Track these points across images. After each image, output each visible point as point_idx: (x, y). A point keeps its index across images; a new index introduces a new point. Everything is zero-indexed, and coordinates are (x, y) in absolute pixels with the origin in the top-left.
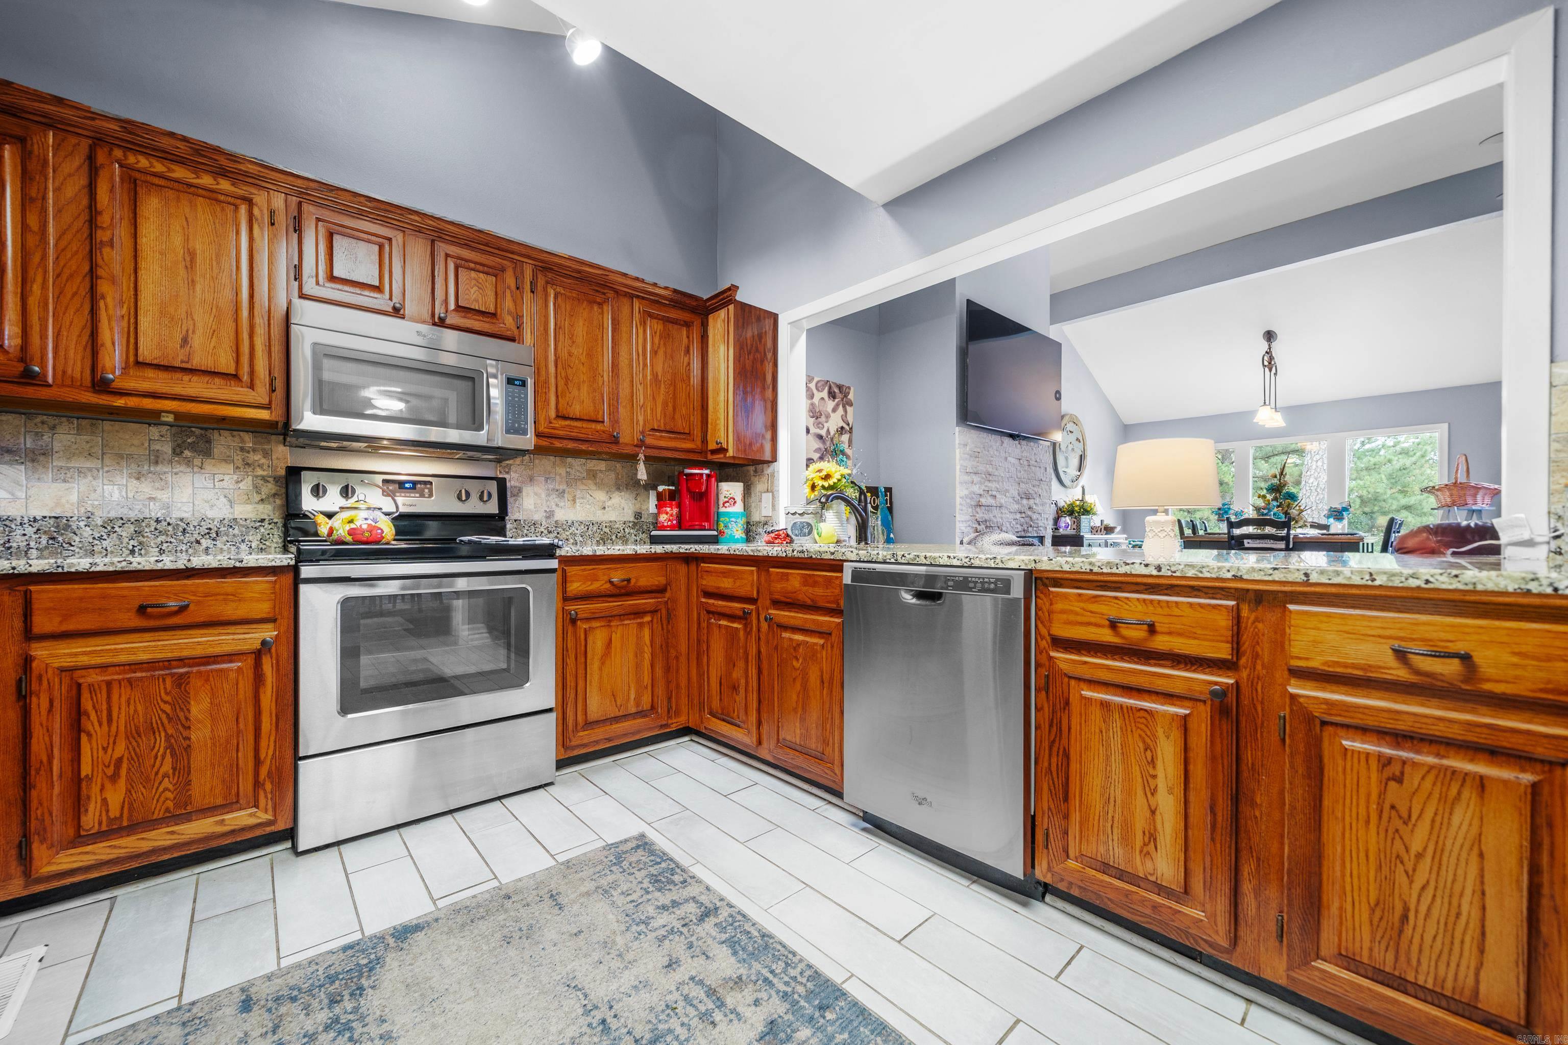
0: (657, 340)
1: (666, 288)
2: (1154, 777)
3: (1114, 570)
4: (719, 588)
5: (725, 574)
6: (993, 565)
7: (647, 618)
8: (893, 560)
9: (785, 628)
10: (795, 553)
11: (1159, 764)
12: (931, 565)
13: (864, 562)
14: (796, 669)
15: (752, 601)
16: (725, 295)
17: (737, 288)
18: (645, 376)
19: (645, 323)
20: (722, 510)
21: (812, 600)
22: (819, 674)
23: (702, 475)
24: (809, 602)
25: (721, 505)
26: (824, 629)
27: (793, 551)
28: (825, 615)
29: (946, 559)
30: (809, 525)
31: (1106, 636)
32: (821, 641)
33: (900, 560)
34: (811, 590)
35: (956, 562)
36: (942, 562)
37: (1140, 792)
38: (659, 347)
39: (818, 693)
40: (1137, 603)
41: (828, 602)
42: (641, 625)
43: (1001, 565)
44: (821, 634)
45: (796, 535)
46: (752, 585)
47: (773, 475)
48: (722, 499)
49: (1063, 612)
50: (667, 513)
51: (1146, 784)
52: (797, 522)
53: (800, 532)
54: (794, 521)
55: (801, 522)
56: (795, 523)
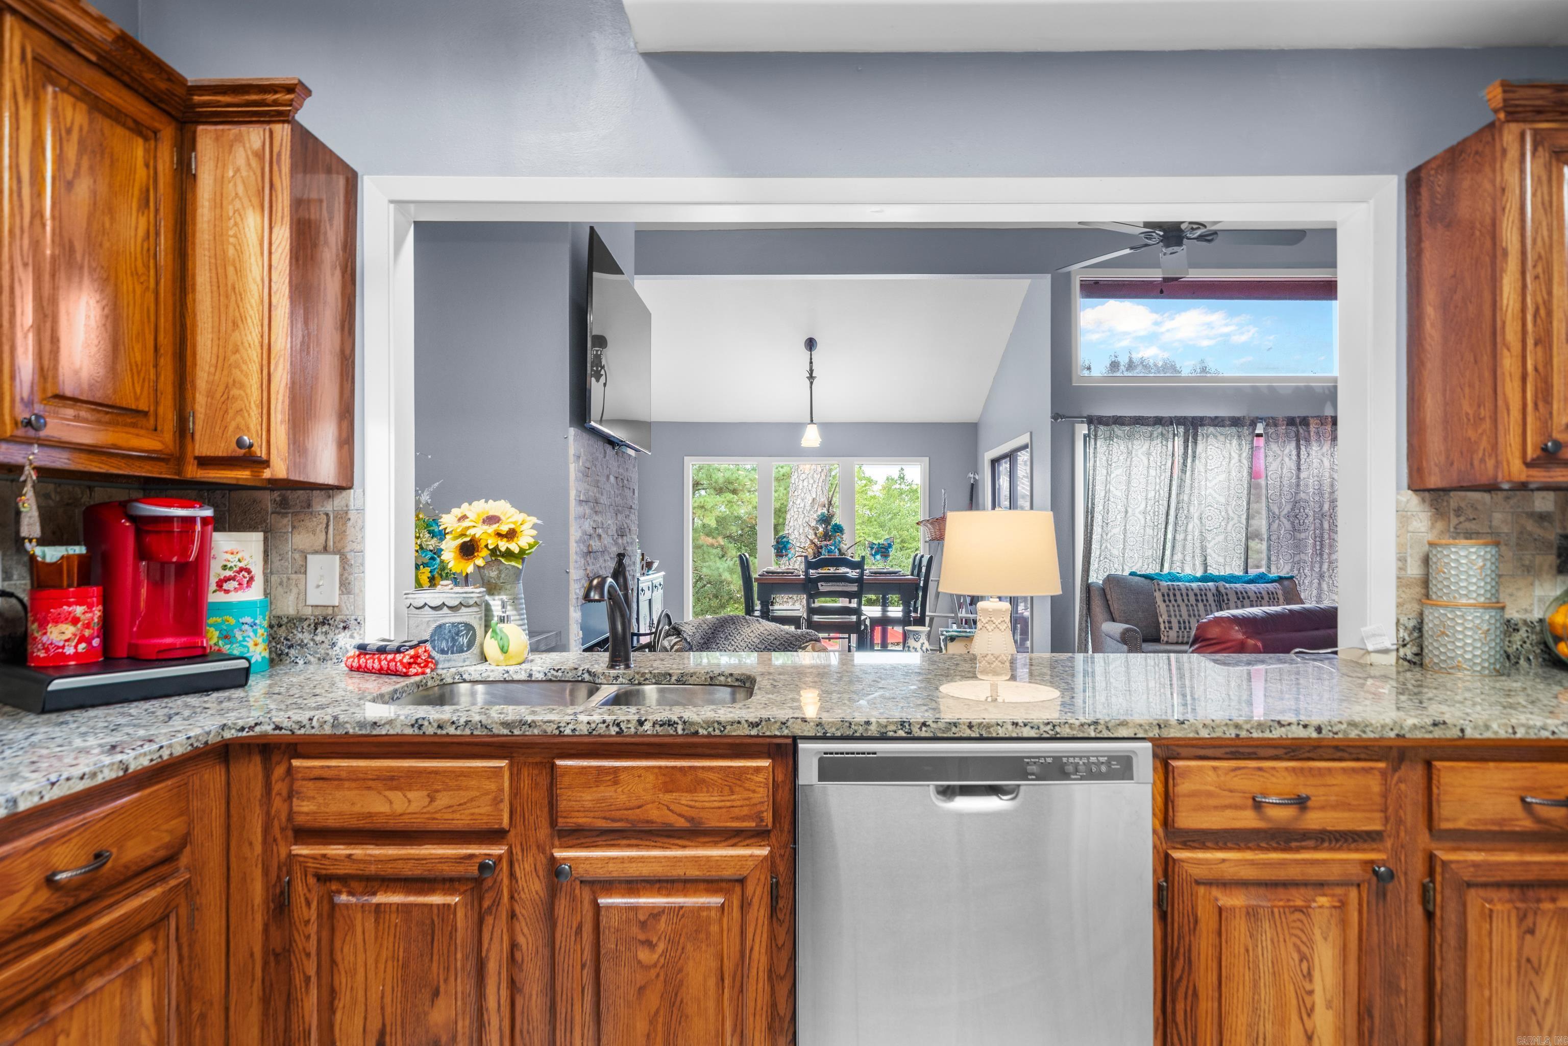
0: (71, 151)
1: (101, 21)
2: (1311, 993)
3: (1267, 735)
4: (370, 815)
5: (392, 781)
6: (1093, 734)
7: (144, 949)
8: (901, 733)
9: (609, 885)
10: (647, 726)
11: (1317, 975)
12: (981, 739)
13: (834, 738)
14: (646, 968)
15: (494, 835)
16: (270, 97)
17: (308, 93)
18: (36, 245)
19: (37, 100)
20: (214, 597)
21: (690, 819)
22: (714, 964)
23: (191, 520)
24: (681, 823)
25: (213, 586)
26: (728, 873)
27: (641, 723)
28: (715, 844)
29: (1010, 727)
30: (469, 627)
31: (1247, 820)
32: (717, 900)
33: (916, 732)
34: (685, 799)
35: (1027, 732)
36: (1001, 733)
37: (1295, 1017)
38: (77, 173)
39: (711, 1004)
40: (1286, 774)
41: (737, 819)
42: (131, 977)
43: (1106, 734)
44: (711, 884)
45: (443, 652)
46: (497, 801)
47: (343, 517)
48: (215, 572)
49: (1193, 794)
50: (75, 621)
51: (1301, 1002)
52: (444, 624)
53: (450, 644)
54: (435, 621)
55: (453, 624)
56: (440, 626)
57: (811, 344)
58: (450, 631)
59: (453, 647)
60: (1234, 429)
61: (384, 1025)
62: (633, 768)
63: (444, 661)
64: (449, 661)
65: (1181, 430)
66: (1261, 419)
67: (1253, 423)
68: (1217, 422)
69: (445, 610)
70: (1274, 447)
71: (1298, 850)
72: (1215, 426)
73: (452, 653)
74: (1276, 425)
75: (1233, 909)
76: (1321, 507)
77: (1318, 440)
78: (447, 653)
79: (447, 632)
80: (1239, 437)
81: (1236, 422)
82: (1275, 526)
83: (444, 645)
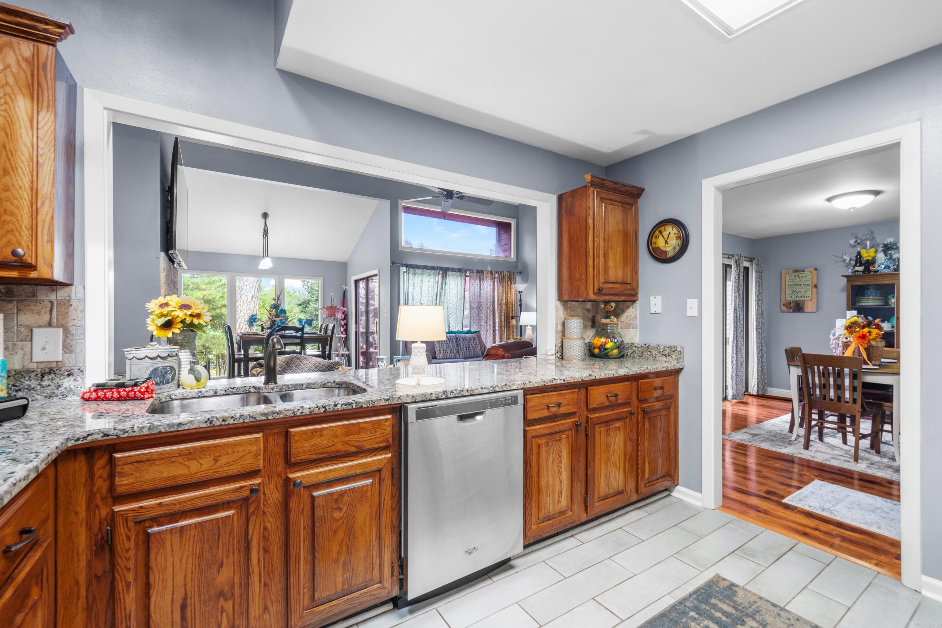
2: (561, 467)
3: (552, 384)
5: (189, 455)
6: (505, 389)
8: (444, 397)
9: (317, 486)
10: (339, 407)
11: (563, 461)
12: (471, 395)
13: (419, 402)
14: (337, 520)
15: (252, 474)
17: (72, 32)
21: (357, 447)
22: (368, 510)
24: (353, 449)
26: (375, 468)
28: (366, 457)
29: (480, 389)
31: (545, 413)
32: (369, 481)
33: (449, 396)
34: (355, 438)
35: (486, 391)
36: (478, 392)
37: (557, 477)
39: (367, 528)
40: (555, 396)
41: (378, 443)
43: (509, 389)
44: (365, 475)
45: (157, 384)
46: (256, 455)
49: (532, 407)
51: (559, 470)
52: (158, 368)
53: (162, 379)
54: (152, 366)
55: (163, 367)
56: (155, 369)
57: (265, 216)
58: (161, 372)
59: (163, 380)
60: (459, 273)
61: (186, 594)
62: (330, 427)
63: (158, 389)
64: (161, 389)
65: (441, 272)
66: (468, 270)
67: (466, 272)
68: (453, 270)
69: (159, 359)
70: (472, 281)
71: (557, 421)
72: (453, 271)
73: (163, 384)
74: (473, 273)
75: (542, 444)
76: (487, 305)
77: (486, 279)
78: (159, 384)
79: (159, 372)
80: (461, 276)
81: (460, 270)
82: (472, 311)
83: (158, 380)
